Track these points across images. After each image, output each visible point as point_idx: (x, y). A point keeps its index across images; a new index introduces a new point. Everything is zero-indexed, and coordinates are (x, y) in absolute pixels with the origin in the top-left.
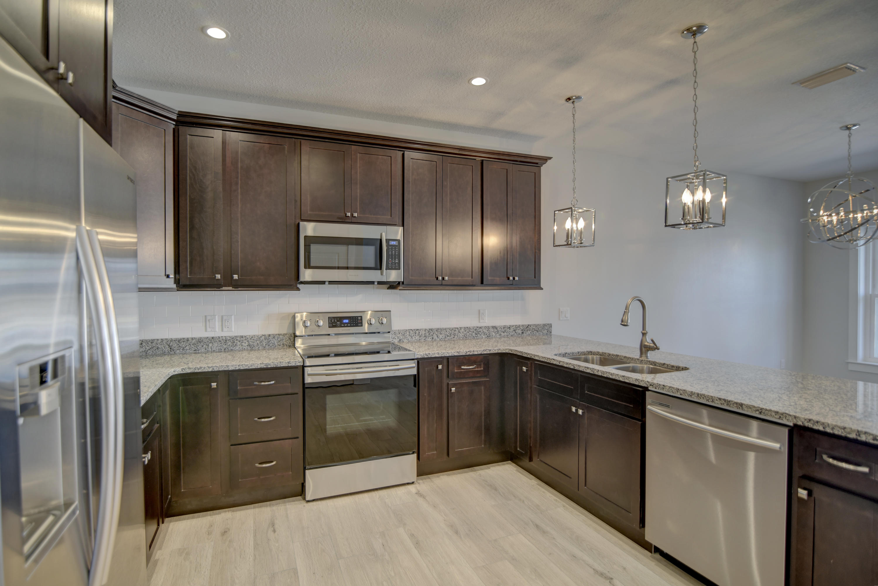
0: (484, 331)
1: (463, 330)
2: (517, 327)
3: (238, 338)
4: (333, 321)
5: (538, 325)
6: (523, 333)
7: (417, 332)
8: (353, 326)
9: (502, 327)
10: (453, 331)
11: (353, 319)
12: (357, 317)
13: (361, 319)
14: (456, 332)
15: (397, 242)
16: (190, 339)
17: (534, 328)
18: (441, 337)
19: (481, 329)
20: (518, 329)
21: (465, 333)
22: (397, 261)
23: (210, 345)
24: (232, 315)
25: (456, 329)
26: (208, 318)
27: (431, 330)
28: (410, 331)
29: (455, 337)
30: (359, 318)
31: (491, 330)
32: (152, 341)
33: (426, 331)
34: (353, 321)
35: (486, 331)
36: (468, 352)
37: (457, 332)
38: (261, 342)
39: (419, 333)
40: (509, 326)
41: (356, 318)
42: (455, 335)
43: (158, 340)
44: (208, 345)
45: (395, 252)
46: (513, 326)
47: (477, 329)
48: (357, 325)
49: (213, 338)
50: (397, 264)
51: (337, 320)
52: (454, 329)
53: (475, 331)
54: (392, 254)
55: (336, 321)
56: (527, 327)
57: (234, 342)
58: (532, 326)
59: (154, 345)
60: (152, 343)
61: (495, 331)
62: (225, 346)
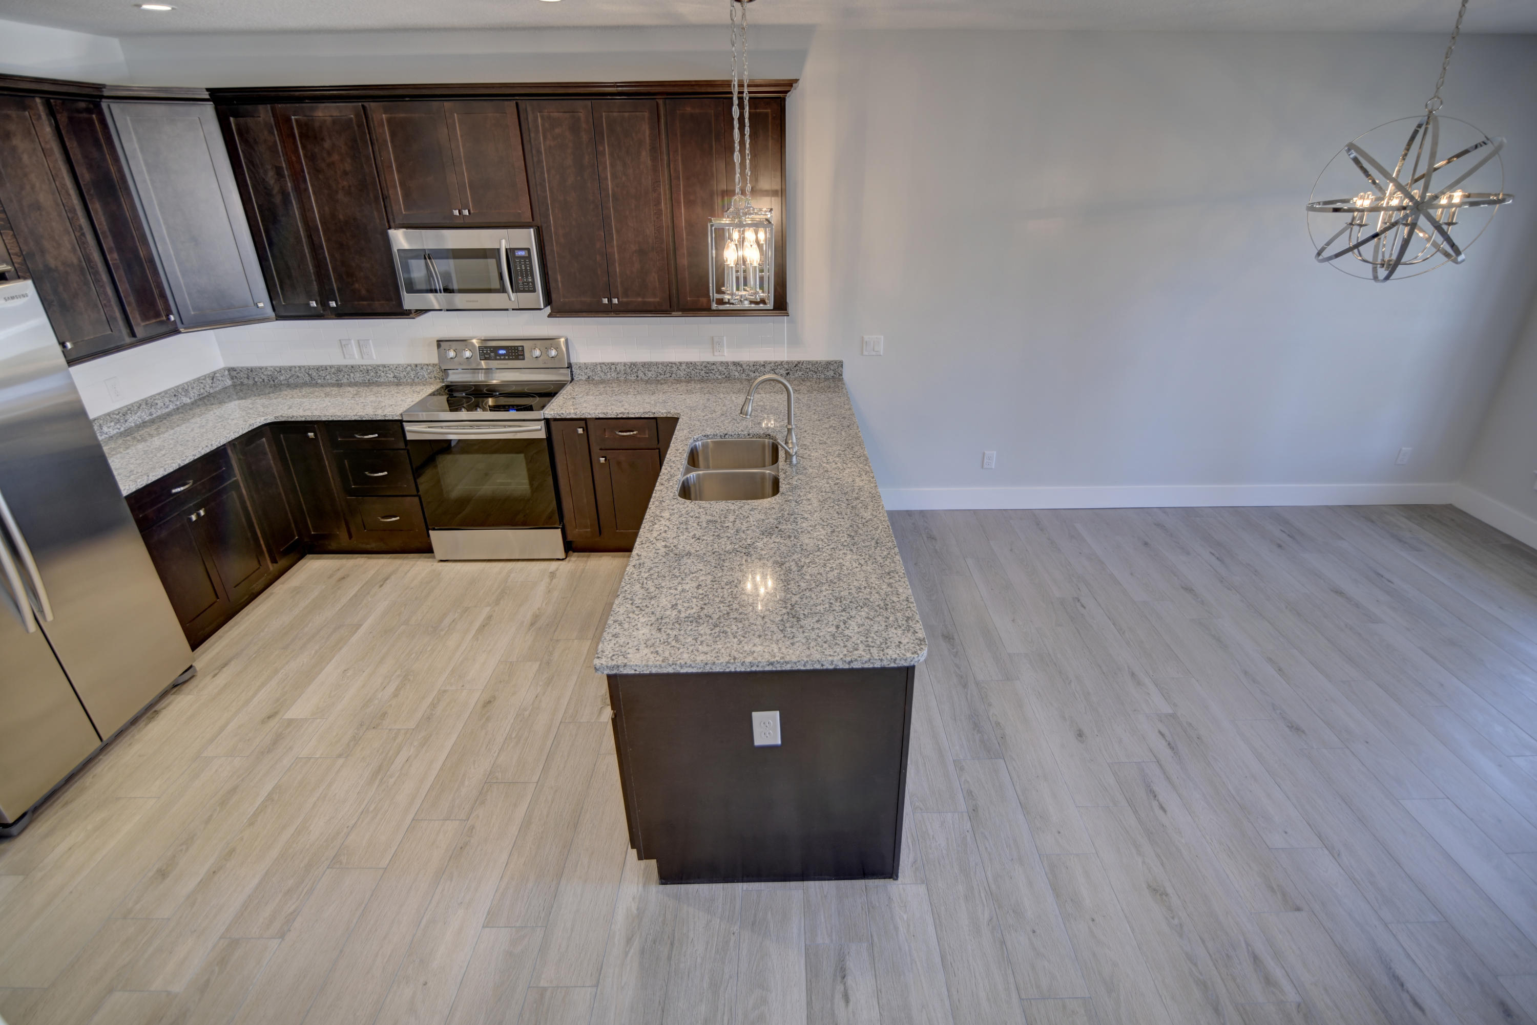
0: (720, 368)
1: (684, 366)
2: (777, 364)
3: (381, 368)
4: (485, 352)
5: (817, 362)
6: (788, 374)
7: (613, 367)
8: (513, 359)
9: (751, 365)
10: (668, 368)
11: (511, 349)
12: (517, 347)
13: (523, 350)
14: (673, 369)
15: (527, 251)
16: (328, 368)
17: (808, 367)
18: (650, 375)
19: (714, 366)
20: (779, 367)
21: (688, 370)
22: (530, 280)
23: (352, 375)
24: (369, 340)
25: (674, 365)
26: (343, 343)
27: (635, 364)
28: (602, 365)
29: (673, 376)
30: (520, 349)
31: (731, 367)
32: (290, 368)
33: (626, 366)
34: (512, 352)
35: (724, 370)
36: (620, 413)
37: (675, 369)
38: (408, 373)
39: (616, 368)
40: (762, 363)
41: (515, 348)
42: (672, 374)
43: (295, 367)
44: (349, 375)
45: (526, 267)
46: (770, 363)
47: (708, 365)
48: (517, 358)
49: (352, 367)
50: (531, 284)
51: (490, 350)
52: (670, 365)
53: (704, 369)
54: (521, 270)
55: (489, 352)
56: (797, 365)
57: (377, 373)
58: (804, 365)
59: (293, 372)
60: (290, 370)
61: (739, 369)
62: (368, 377)
